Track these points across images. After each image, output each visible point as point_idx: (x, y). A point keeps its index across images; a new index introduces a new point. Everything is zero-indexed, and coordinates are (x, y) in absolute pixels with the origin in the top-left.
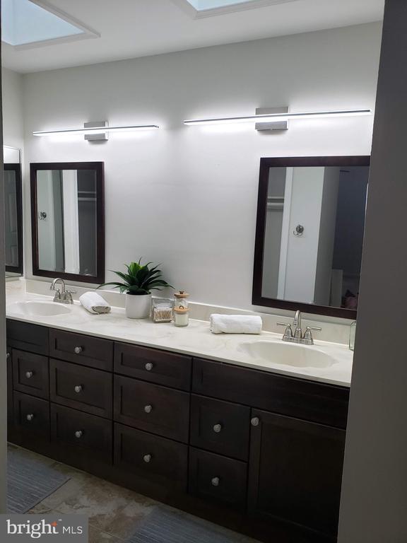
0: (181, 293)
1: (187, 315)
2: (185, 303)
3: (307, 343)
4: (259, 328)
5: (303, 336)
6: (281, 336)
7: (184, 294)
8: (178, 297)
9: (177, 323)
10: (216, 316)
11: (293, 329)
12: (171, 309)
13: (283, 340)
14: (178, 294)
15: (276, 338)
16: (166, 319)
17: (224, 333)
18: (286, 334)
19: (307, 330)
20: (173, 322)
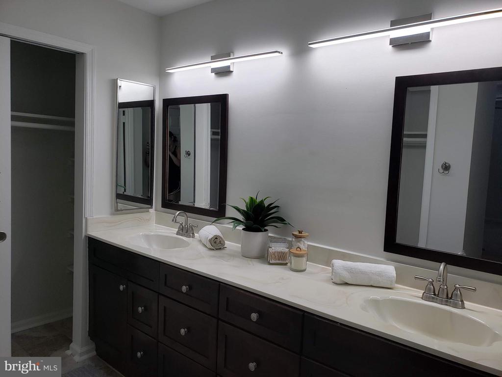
0: (300, 232)
1: (304, 259)
2: (304, 245)
3: (455, 306)
4: (391, 281)
5: (450, 296)
6: (420, 293)
7: (304, 234)
8: (296, 237)
9: (293, 267)
10: (338, 263)
11: (437, 286)
12: (287, 250)
13: (422, 298)
14: (297, 233)
15: (413, 295)
16: (281, 260)
17: (346, 284)
18: (427, 290)
19: (456, 288)
20: (289, 264)
